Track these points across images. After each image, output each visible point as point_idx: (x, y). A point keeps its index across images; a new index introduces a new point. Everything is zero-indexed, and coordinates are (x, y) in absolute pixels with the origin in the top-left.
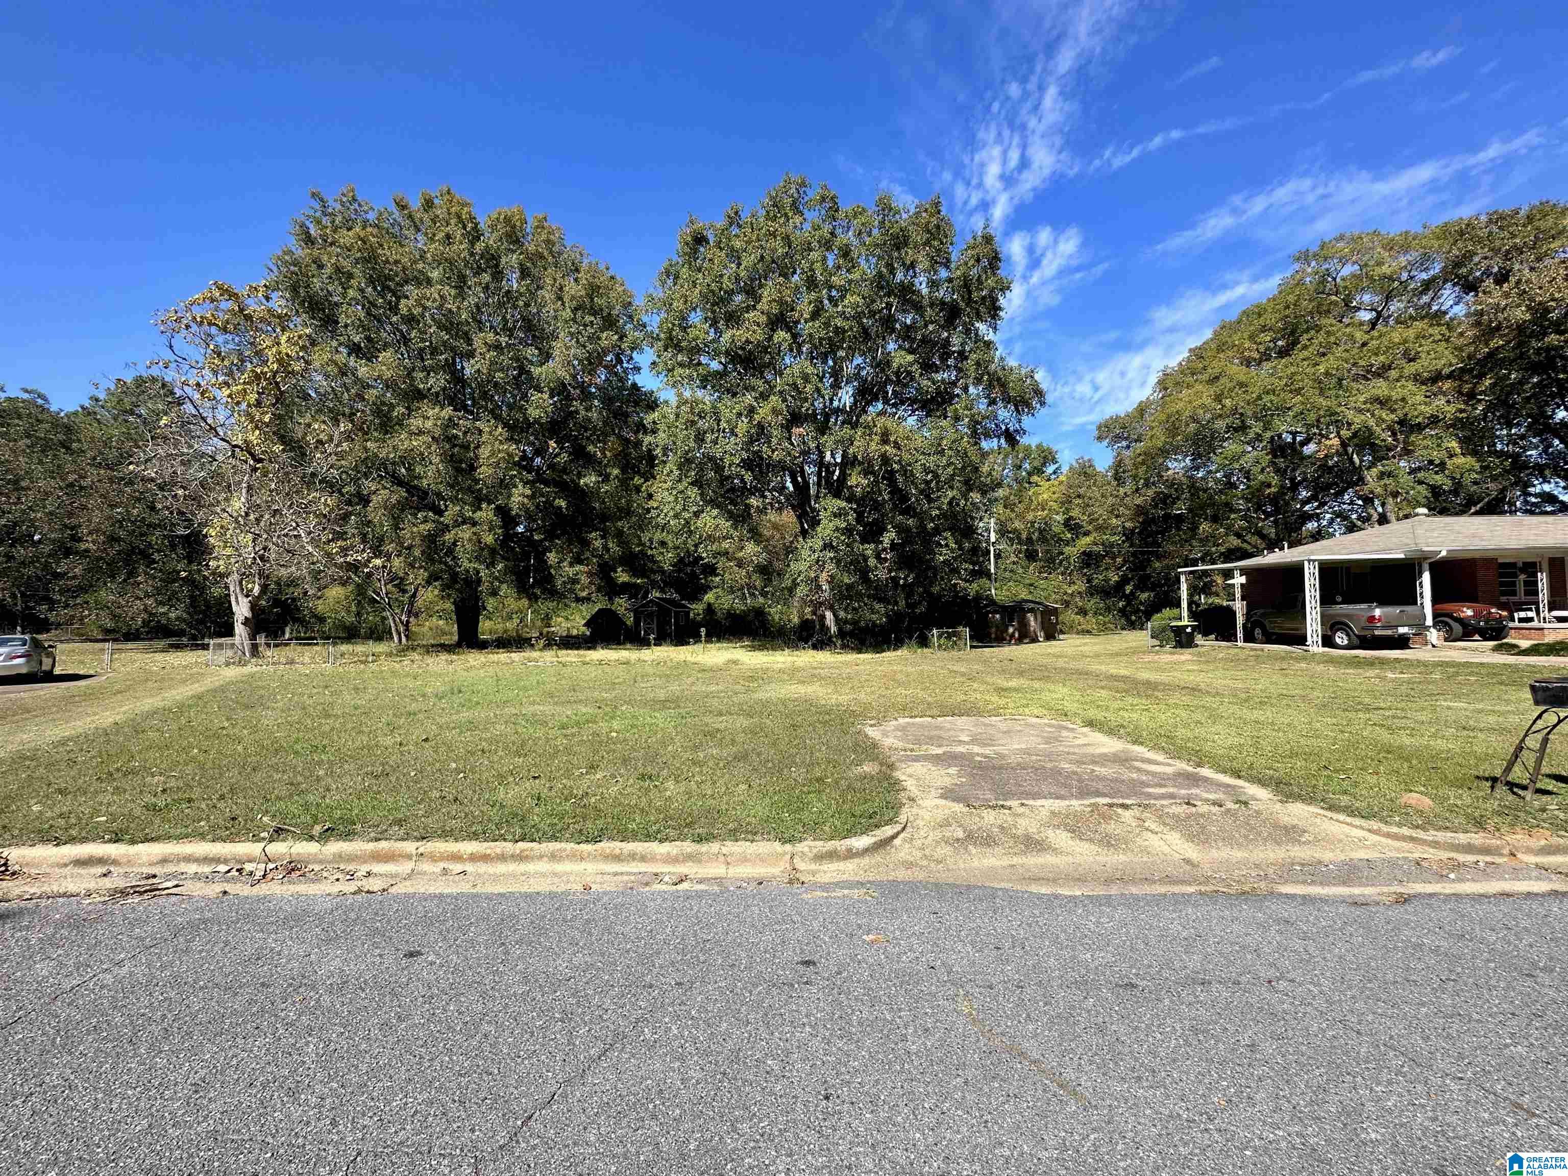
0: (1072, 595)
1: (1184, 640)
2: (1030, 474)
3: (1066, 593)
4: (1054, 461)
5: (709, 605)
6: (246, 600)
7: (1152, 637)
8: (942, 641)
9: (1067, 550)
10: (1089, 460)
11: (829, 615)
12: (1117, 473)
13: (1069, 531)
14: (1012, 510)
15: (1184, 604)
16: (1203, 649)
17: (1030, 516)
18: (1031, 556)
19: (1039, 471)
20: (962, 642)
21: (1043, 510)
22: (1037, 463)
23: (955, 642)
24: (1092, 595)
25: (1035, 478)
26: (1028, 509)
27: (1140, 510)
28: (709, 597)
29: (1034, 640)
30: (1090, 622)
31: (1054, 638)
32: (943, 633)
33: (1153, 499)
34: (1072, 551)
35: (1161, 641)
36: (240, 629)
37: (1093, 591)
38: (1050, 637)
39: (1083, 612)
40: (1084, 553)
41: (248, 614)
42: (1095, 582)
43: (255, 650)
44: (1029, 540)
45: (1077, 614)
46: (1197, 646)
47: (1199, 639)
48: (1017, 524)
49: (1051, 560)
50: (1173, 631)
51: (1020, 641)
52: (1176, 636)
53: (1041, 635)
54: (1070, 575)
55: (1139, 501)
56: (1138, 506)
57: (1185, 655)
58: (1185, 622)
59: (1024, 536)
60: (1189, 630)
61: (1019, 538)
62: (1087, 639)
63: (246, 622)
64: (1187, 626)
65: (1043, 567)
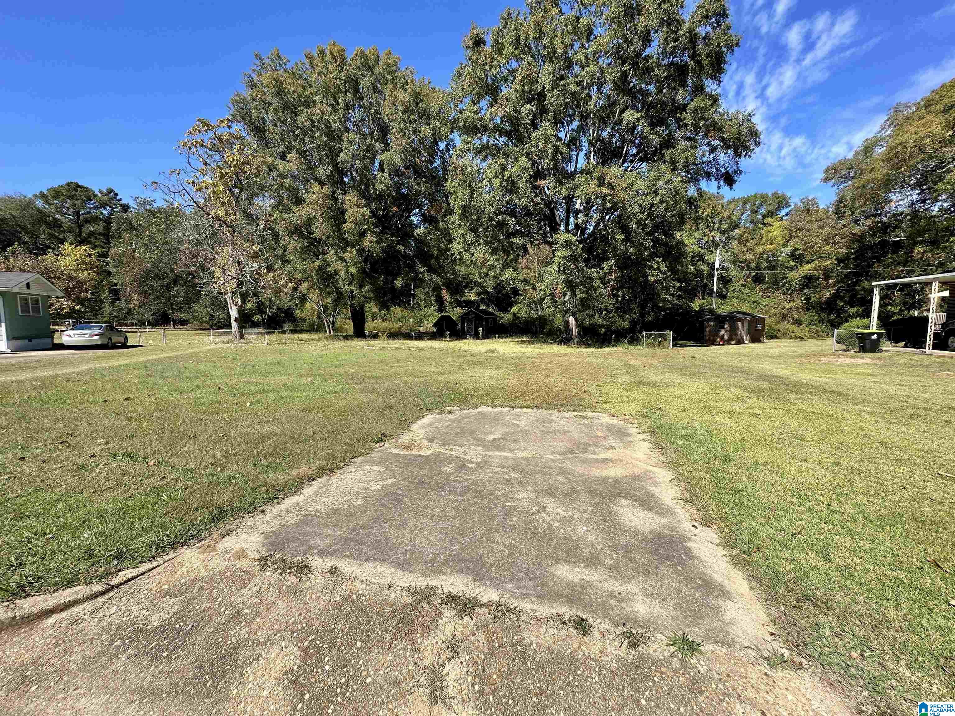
0: (789, 309)
1: (868, 346)
2: (764, 217)
3: (784, 308)
4: (787, 205)
5: (514, 314)
6: (236, 308)
7: (838, 342)
8: (650, 340)
9: (790, 275)
10: (813, 199)
11: (571, 320)
12: (838, 207)
13: (793, 260)
14: (745, 246)
15: (875, 314)
16: (887, 355)
17: (759, 250)
18: (758, 280)
19: (771, 214)
20: (667, 342)
21: (771, 244)
22: (771, 208)
23: (660, 342)
24: (808, 310)
25: (769, 220)
26: (758, 244)
27: (858, 239)
28: (515, 309)
29: (740, 342)
30: (804, 330)
31: (759, 341)
32: (651, 335)
33: (870, 228)
34: (795, 276)
35: (848, 346)
36: (234, 324)
37: (808, 306)
38: (755, 339)
39: (798, 322)
40: (806, 277)
41: (237, 316)
42: (812, 300)
43: (242, 336)
44: (757, 268)
45: (792, 324)
46: (882, 351)
47: (887, 346)
48: (749, 256)
49: (776, 283)
50: (859, 338)
51: (728, 342)
52: (860, 342)
53: (746, 339)
54: (791, 294)
55: (857, 230)
56: (854, 234)
57: (867, 358)
58: (874, 329)
59: (753, 265)
60: (874, 337)
61: (748, 266)
62: (798, 342)
63: (236, 319)
64: (873, 334)
65: (768, 288)
